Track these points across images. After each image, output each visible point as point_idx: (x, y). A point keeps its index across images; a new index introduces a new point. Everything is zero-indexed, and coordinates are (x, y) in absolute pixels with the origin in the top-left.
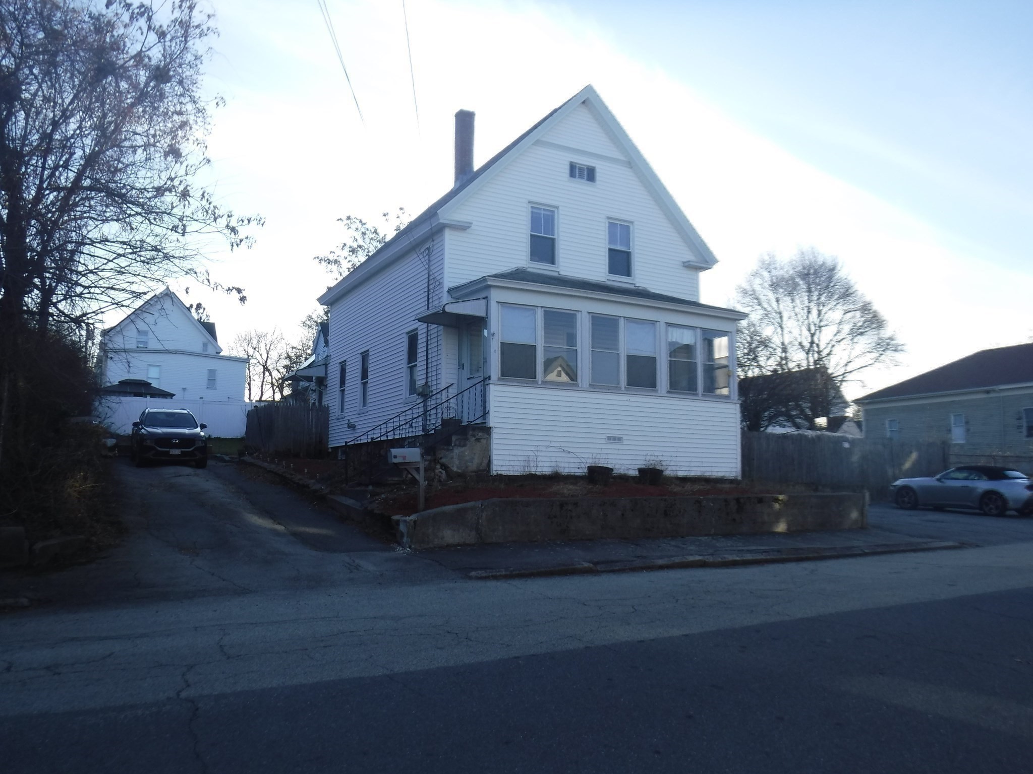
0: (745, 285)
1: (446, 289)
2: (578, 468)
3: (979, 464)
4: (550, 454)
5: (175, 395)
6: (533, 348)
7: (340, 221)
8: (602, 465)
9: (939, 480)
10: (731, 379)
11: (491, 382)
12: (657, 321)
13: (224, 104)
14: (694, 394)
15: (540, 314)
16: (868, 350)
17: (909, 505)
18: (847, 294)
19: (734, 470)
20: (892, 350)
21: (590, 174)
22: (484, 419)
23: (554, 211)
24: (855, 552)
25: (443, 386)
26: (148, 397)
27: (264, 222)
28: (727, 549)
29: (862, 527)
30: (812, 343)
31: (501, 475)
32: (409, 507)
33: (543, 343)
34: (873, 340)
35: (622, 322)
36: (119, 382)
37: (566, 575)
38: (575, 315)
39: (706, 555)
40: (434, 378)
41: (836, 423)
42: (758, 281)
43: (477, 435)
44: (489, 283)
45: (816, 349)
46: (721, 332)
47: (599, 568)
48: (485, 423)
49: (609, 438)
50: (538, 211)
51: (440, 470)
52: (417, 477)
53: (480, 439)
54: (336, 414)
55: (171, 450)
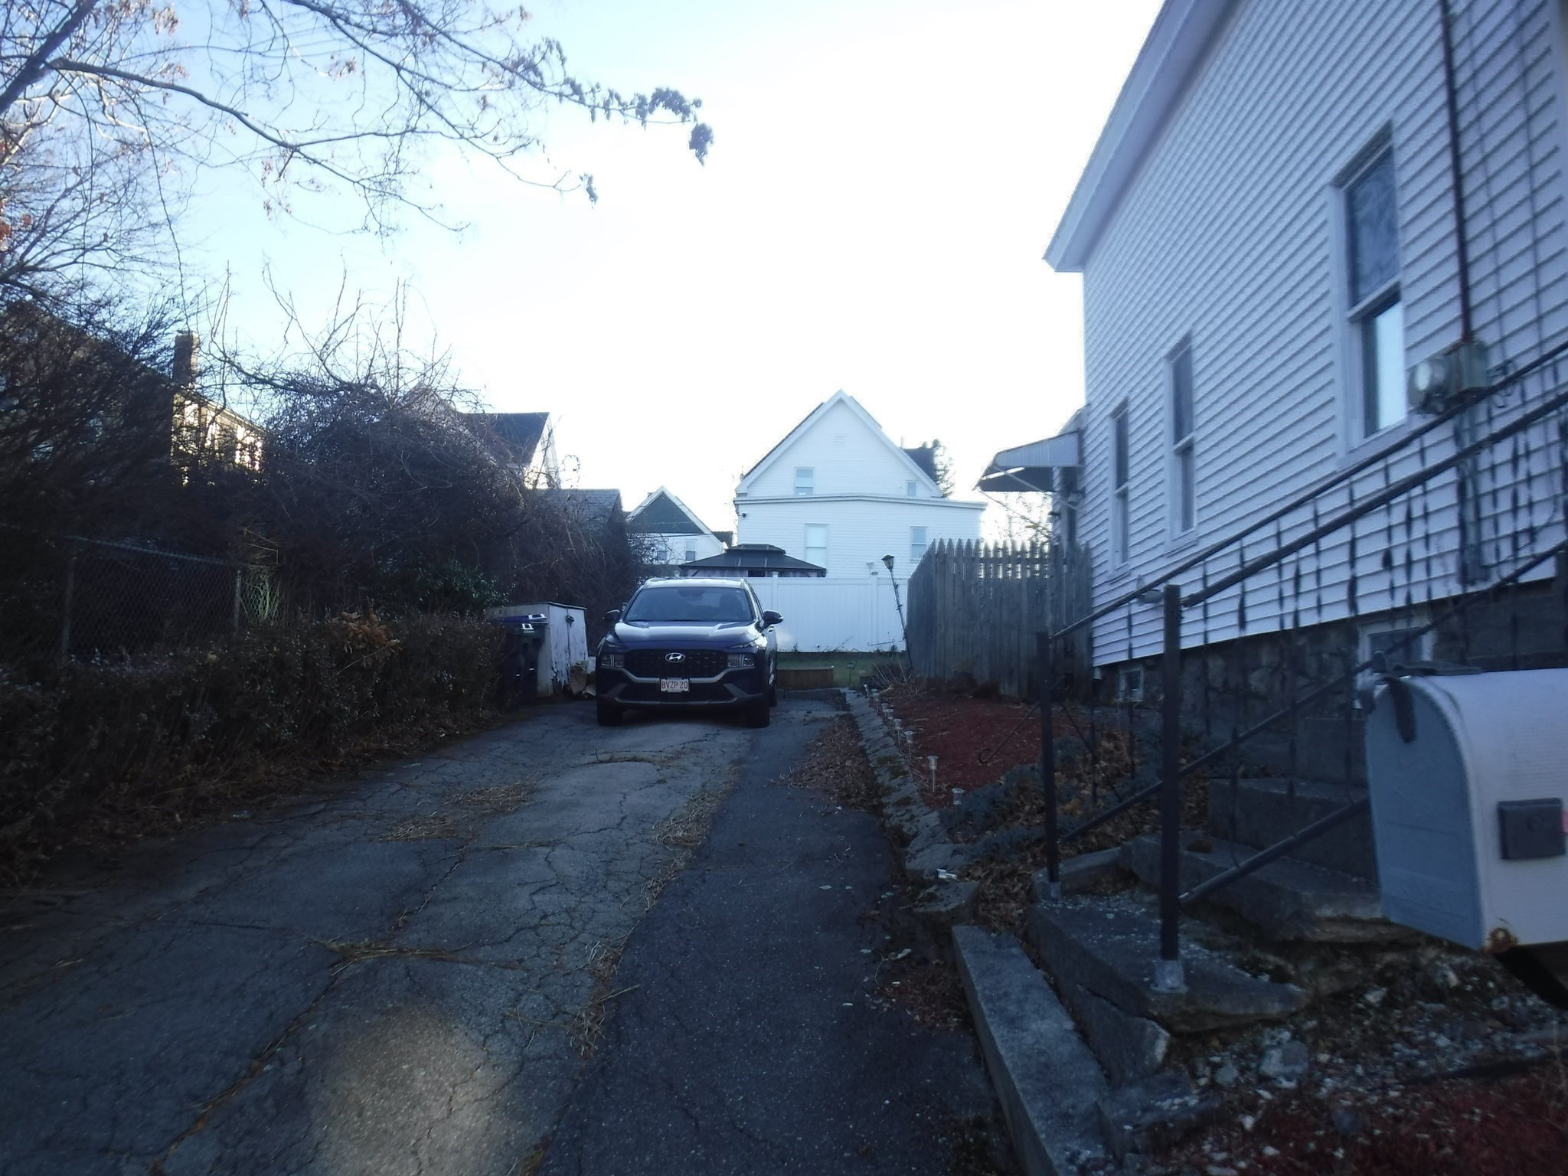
5: (826, 570)
54: (1108, 567)
55: (663, 680)
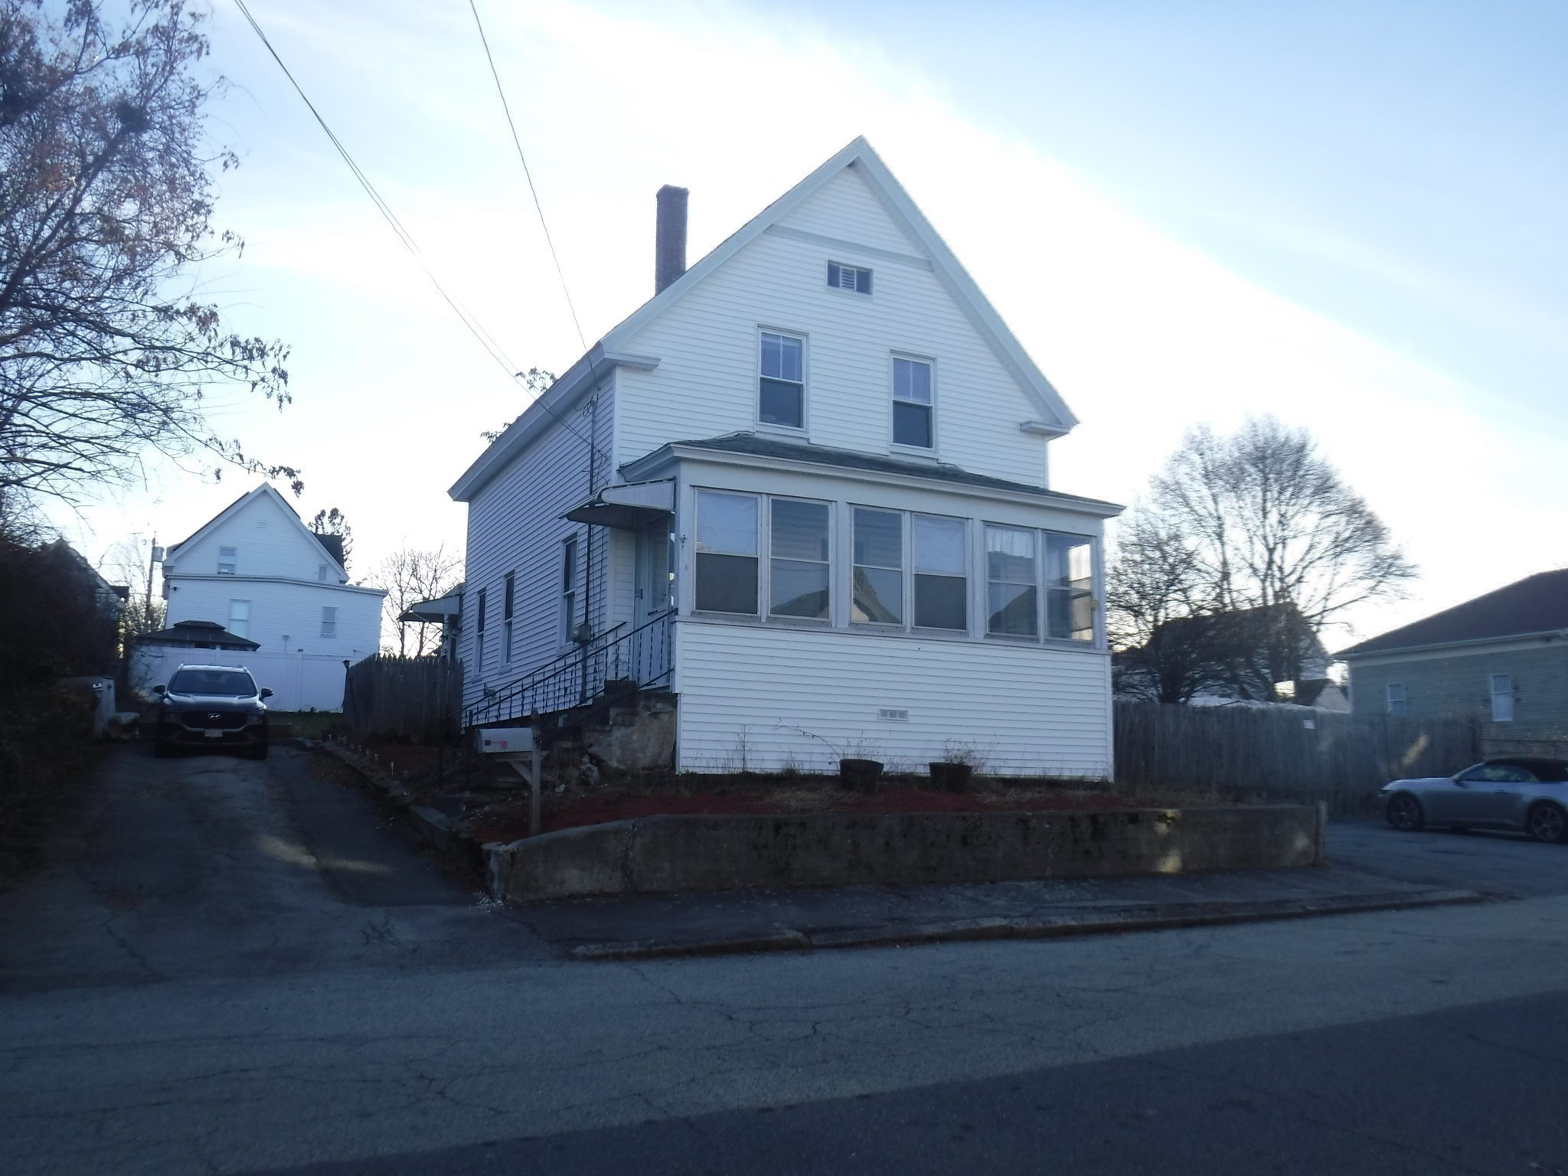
0: (1164, 475)
1: (615, 467)
2: (830, 763)
3: (1530, 755)
4: (779, 739)
5: (260, 645)
6: (751, 563)
7: (520, 376)
8: (869, 759)
9: (1458, 782)
10: (1096, 613)
11: (677, 618)
12: (968, 519)
13: (235, 164)
14: (1032, 640)
15: (765, 506)
16: (1360, 575)
17: (1409, 823)
18: (1324, 487)
19: (1100, 766)
20: (1397, 575)
21: (863, 281)
22: (668, 680)
23: (801, 341)
24: (1291, 911)
25: (608, 627)
26: (218, 649)
27: (288, 353)
28: (1059, 905)
29: (1314, 865)
30: (1270, 562)
31: (694, 775)
32: (516, 828)
33: (770, 554)
34: (1367, 560)
35: (906, 519)
36: (175, 625)
37: (752, 953)
38: (826, 508)
39: (1015, 917)
40: (596, 614)
41: (1309, 691)
42: (1184, 469)
43: (654, 707)
44: (676, 454)
45: (1277, 574)
46: (1078, 536)
47: (815, 940)
48: (668, 687)
49: (884, 713)
50: (774, 341)
51: (589, 765)
52: (528, 777)
53: (659, 713)
54: (472, 674)
55: (207, 730)
